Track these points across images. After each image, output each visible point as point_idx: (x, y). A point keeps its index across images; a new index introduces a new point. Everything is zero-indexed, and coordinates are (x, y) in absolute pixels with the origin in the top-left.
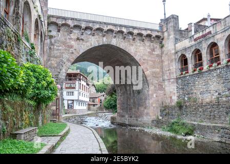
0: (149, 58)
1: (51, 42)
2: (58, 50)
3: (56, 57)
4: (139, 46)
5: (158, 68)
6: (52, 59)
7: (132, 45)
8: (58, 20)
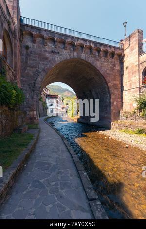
0: (111, 73)
1: (27, 52)
2: (33, 60)
3: (32, 67)
4: (104, 62)
5: (118, 81)
6: (28, 68)
7: (98, 61)
8: (32, 30)
